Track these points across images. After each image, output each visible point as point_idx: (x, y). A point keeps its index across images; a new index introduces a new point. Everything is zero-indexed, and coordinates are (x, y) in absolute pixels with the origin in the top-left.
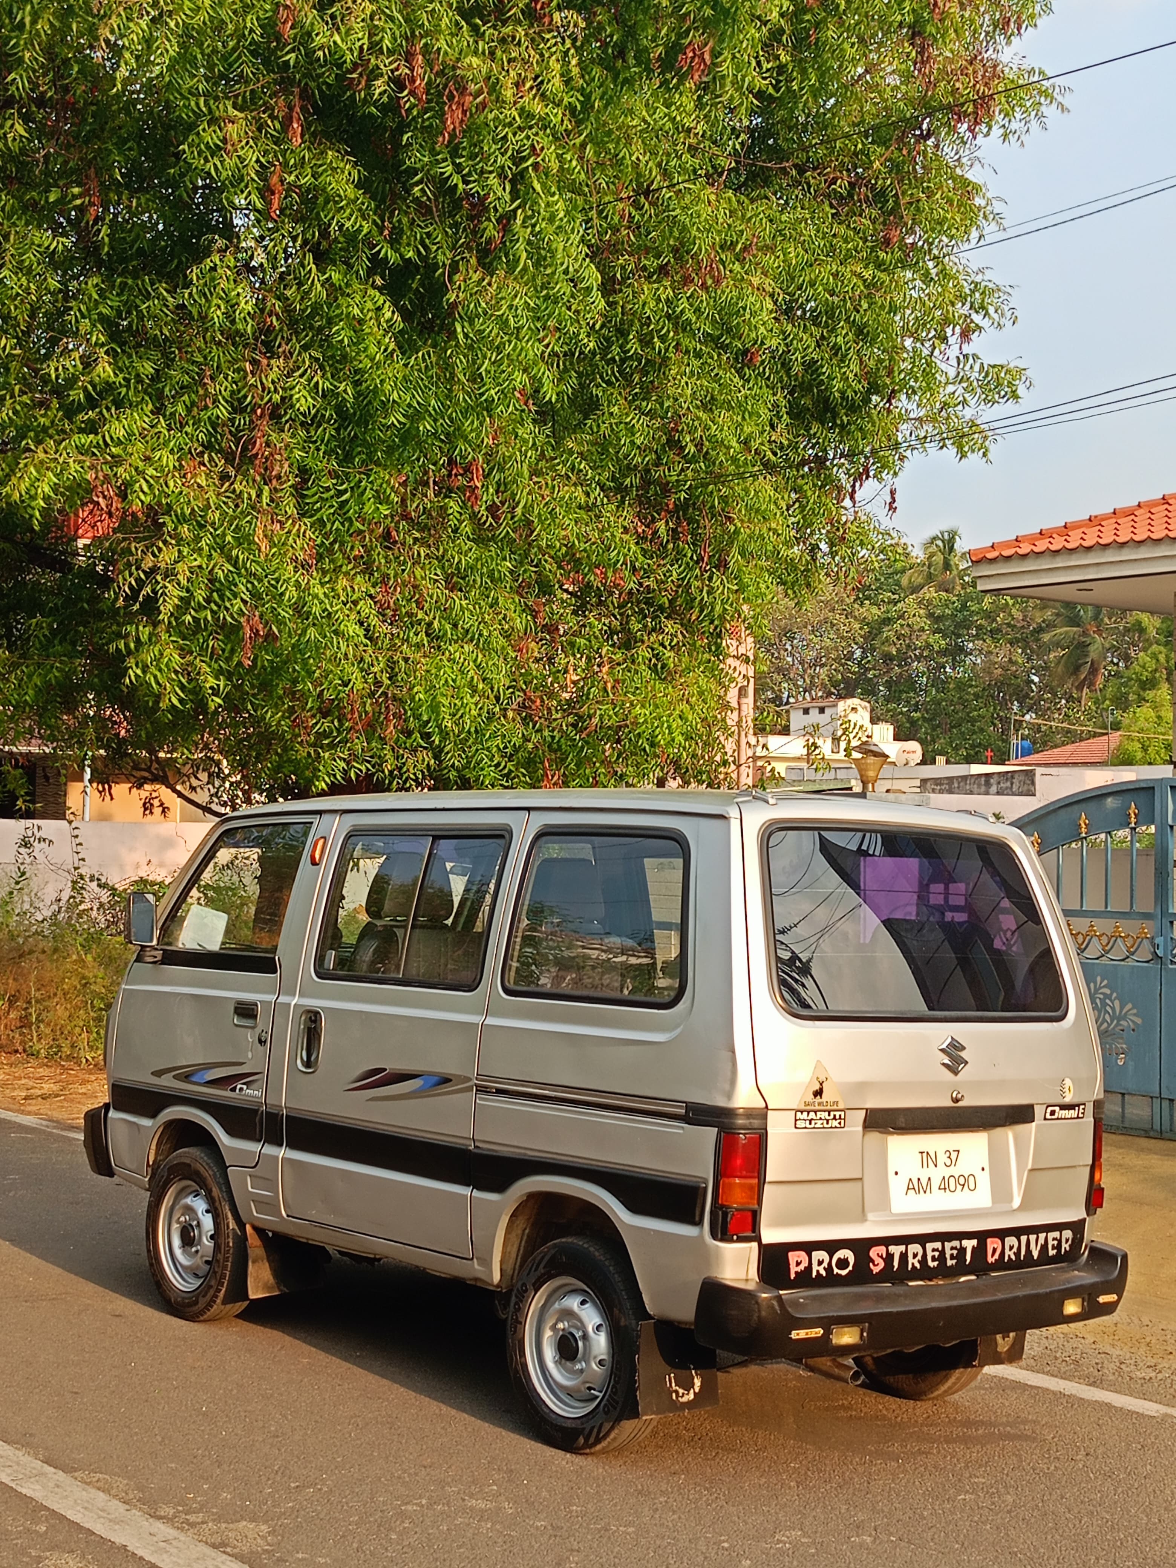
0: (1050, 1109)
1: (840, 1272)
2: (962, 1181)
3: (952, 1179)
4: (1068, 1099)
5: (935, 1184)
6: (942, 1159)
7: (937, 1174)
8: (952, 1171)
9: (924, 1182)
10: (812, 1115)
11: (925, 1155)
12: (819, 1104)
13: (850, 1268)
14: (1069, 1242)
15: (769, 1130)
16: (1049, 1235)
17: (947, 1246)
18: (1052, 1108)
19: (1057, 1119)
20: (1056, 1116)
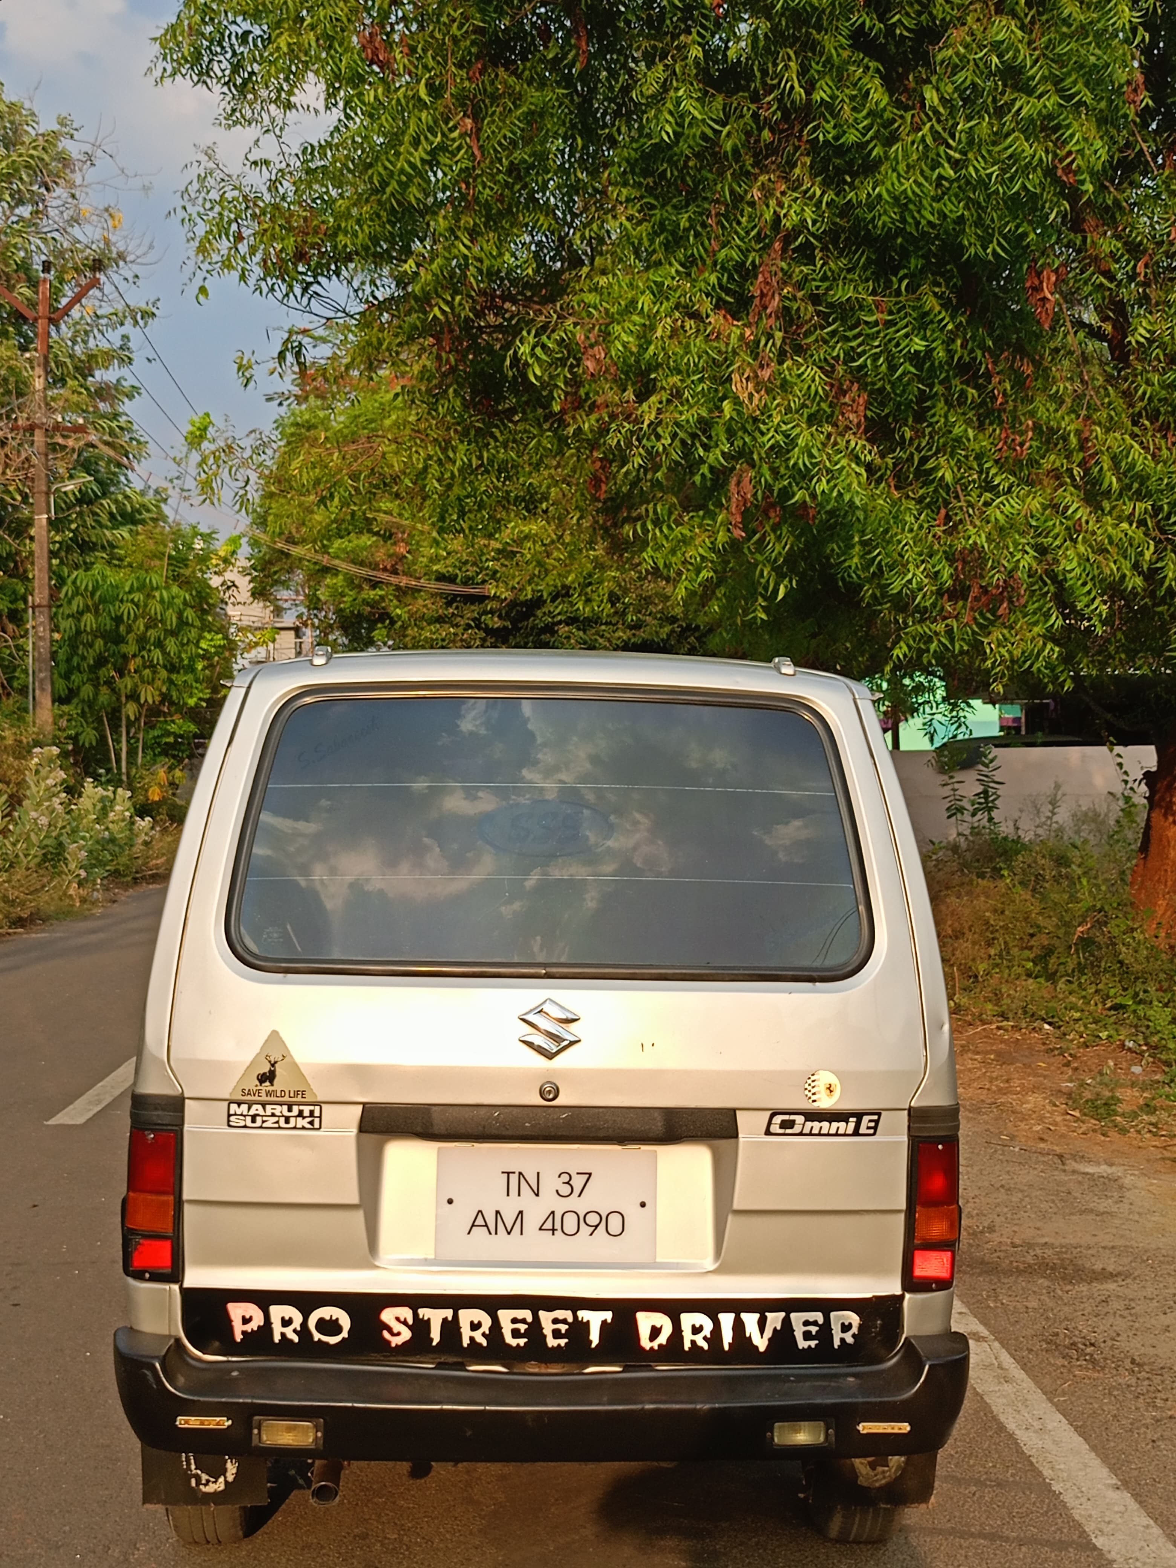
0: (778, 1119)
1: (325, 1338)
2: (593, 1219)
3: (570, 1216)
4: (825, 1103)
5: (532, 1221)
6: (551, 1184)
7: (537, 1208)
8: (574, 1203)
9: (509, 1217)
10: (257, 1109)
11: (514, 1178)
12: (268, 1093)
13: (345, 1334)
14: (855, 1330)
15: (187, 1127)
16: (793, 1316)
17: (546, 1317)
18: (786, 1117)
19: (801, 1134)
20: (797, 1129)
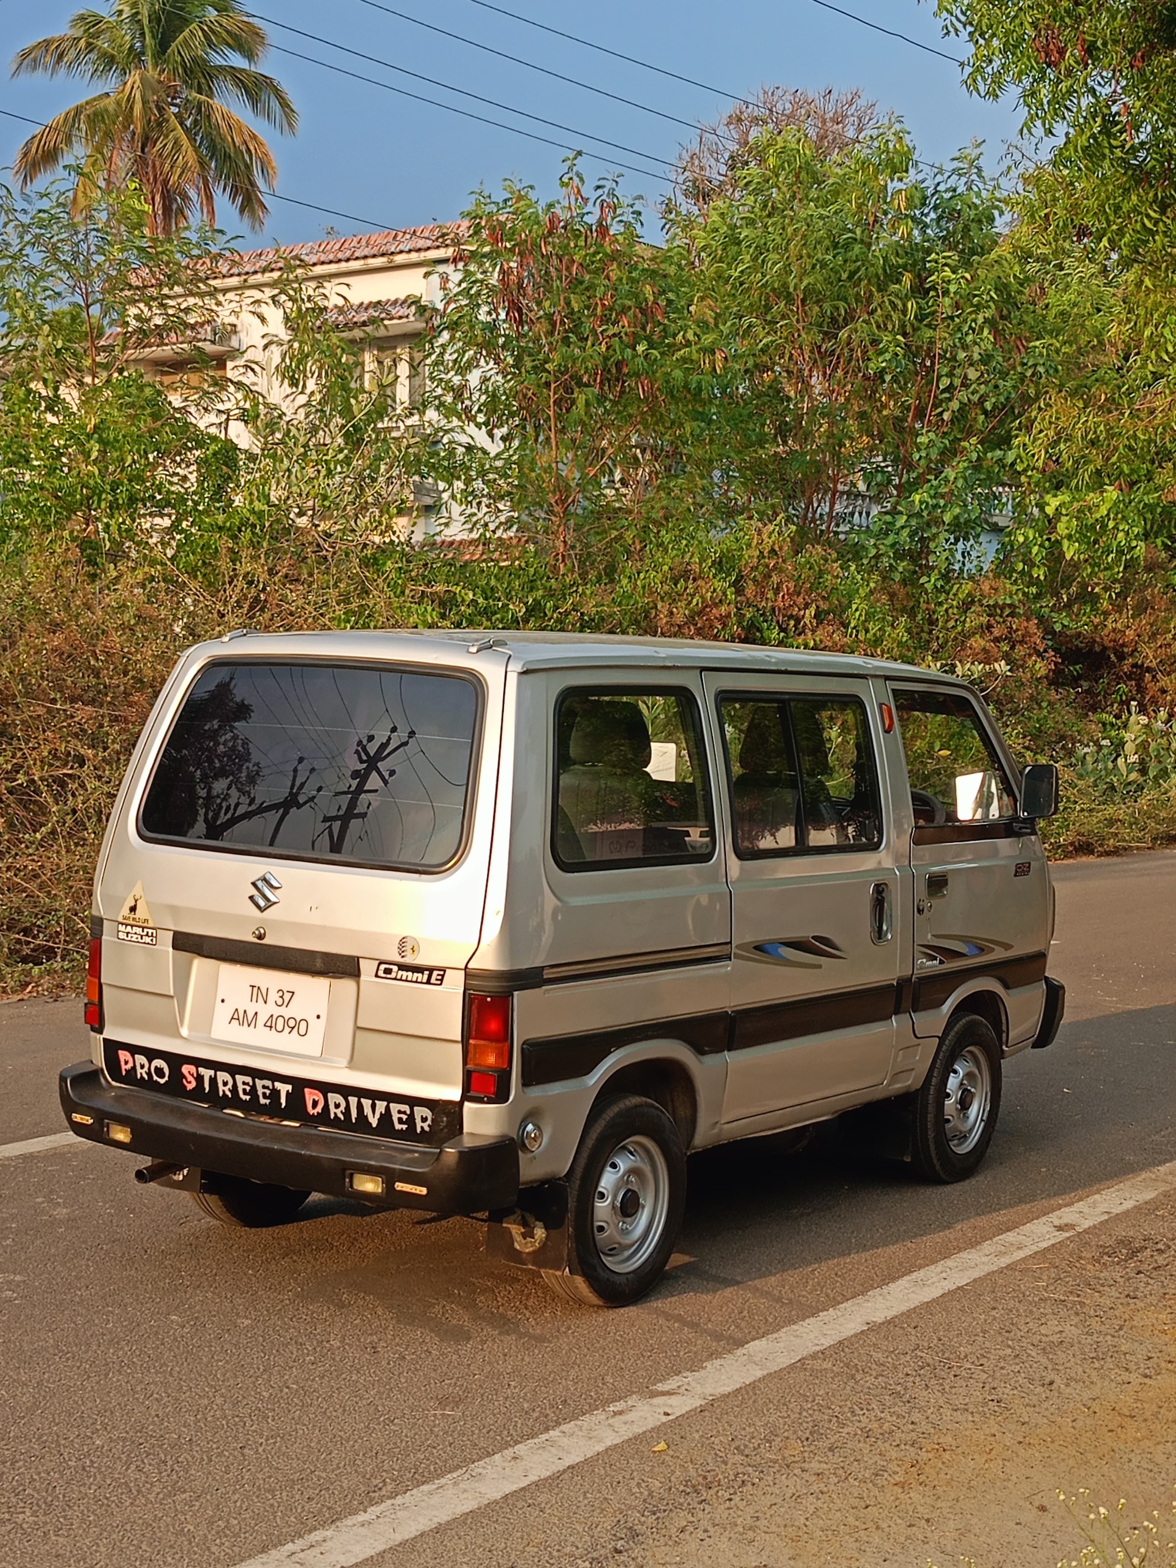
0: (383, 967)
1: (159, 1080)
2: (292, 1023)
3: (281, 1019)
4: (411, 959)
5: (261, 1019)
6: (273, 996)
7: (265, 1011)
8: (283, 1011)
9: (250, 1015)
10: (129, 928)
11: (255, 989)
12: (134, 919)
13: (166, 1079)
14: (429, 1122)
15: (104, 937)
16: (391, 1105)
17: (259, 1083)
18: (387, 966)
19: (395, 979)
20: (393, 975)
